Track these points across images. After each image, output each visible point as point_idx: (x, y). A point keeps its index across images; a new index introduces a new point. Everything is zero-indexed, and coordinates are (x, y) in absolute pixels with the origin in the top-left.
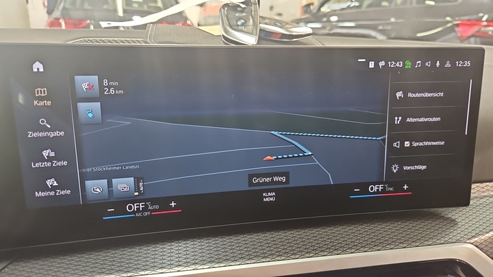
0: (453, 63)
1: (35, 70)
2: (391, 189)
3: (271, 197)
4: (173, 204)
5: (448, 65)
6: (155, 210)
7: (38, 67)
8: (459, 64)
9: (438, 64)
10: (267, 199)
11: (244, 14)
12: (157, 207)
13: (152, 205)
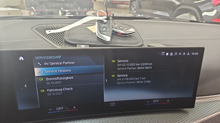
0: (190, 54)
1: (20, 60)
2: (162, 101)
3: (113, 104)
4: (74, 107)
5: (188, 54)
6: (67, 110)
7: (21, 58)
8: (193, 54)
9: (184, 54)
10: (112, 105)
11: (106, 25)
12: (68, 108)
13: (66, 108)
